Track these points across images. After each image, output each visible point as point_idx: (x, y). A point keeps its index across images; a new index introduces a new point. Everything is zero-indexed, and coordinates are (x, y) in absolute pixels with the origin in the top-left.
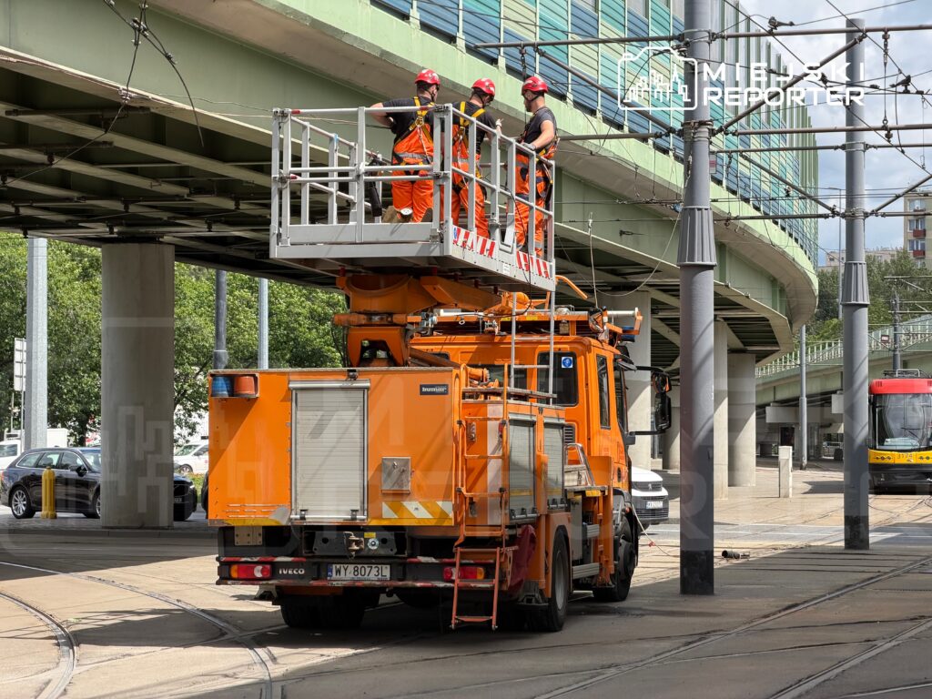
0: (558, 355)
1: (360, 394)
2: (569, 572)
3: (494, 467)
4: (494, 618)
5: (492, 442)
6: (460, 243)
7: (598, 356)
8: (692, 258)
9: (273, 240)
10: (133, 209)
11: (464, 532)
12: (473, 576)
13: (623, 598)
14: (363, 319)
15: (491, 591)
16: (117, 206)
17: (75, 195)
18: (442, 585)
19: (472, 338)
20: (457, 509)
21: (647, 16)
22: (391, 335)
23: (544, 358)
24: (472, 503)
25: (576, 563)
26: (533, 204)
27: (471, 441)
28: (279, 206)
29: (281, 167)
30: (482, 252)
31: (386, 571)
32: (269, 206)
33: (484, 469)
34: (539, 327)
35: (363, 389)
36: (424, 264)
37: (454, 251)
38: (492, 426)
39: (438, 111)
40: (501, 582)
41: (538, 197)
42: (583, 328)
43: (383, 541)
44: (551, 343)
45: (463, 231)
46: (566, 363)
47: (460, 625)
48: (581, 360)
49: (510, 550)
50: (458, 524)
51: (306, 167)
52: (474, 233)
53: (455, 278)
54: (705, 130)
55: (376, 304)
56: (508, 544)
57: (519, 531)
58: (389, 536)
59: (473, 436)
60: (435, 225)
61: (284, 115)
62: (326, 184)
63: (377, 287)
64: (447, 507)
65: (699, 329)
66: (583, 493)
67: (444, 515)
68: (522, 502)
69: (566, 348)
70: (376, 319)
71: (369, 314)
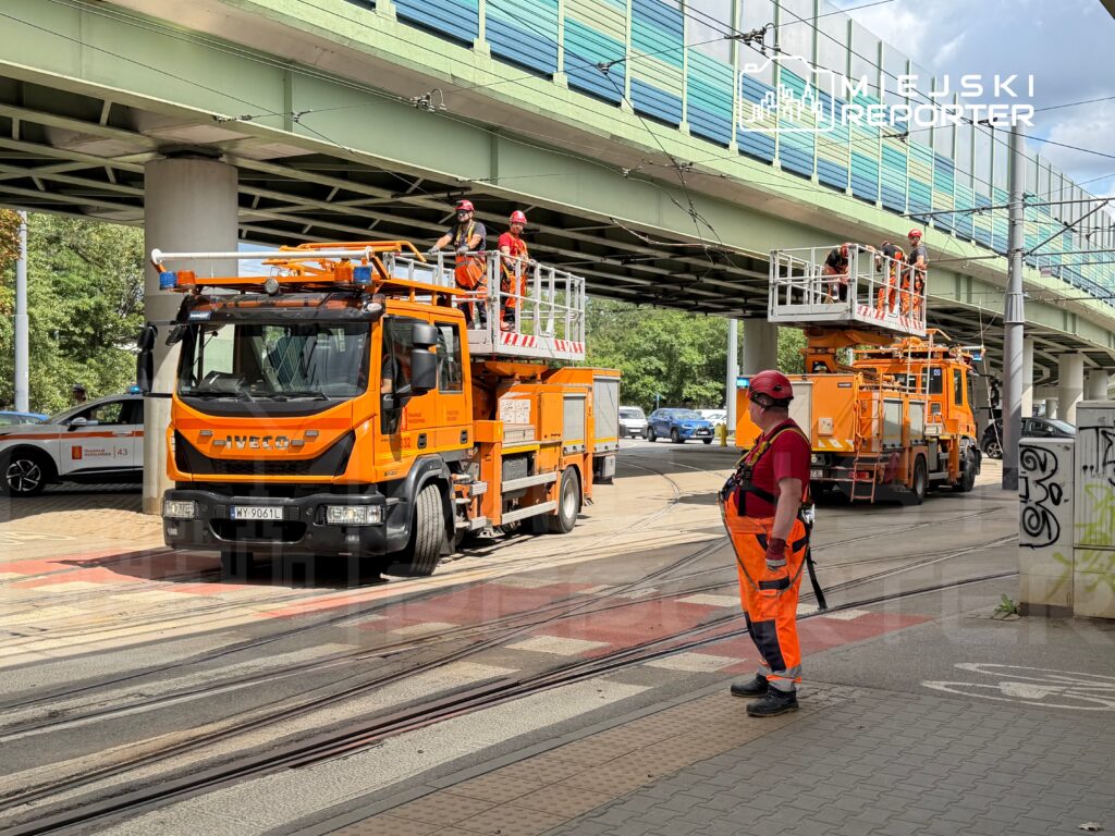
0: (932, 369)
1: (808, 388)
2: (926, 476)
3: (875, 424)
4: (872, 497)
5: (874, 411)
6: (862, 312)
7: (955, 370)
8: (1011, 319)
9: (769, 313)
10: (749, 301)
11: (859, 455)
12: (863, 476)
13: (969, 491)
14: (813, 351)
15: (871, 484)
16: (741, 300)
17: (722, 295)
18: (848, 480)
19: (888, 360)
20: (856, 443)
21: (991, 196)
22: (827, 358)
23: (925, 370)
24: (863, 440)
25: (931, 472)
26: (912, 293)
27: (864, 410)
28: (773, 296)
29: (774, 278)
30: (877, 317)
31: (821, 473)
32: (767, 301)
33: (871, 423)
34: (924, 355)
35: (811, 385)
36: (846, 324)
37: (858, 317)
38: (875, 403)
39: (851, 248)
40: (877, 480)
41: (915, 289)
42: (946, 355)
43: (819, 459)
44: (928, 363)
45: (864, 308)
46: (937, 373)
47: (855, 500)
48: (944, 371)
49: (883, 465)
50: (856, 452)
51: (790, 277)
52: (871, 309)
53: (865, 330)
54: (1019, 254)
55: (820, 343)
56: (881, 461)
57: (890, 455)
58: (822, 456)
59: (865, 410)
60: (848, 304)
61: (775, 252)
62: (802, 285)
63: (821, 335)
64: (851, 443)
65: (1014, 355)
66: (937, 437)
67: (849, 446)
68: (893, 440)
69: (937, 365)
70: (820, 351)
71: (816, 348)
